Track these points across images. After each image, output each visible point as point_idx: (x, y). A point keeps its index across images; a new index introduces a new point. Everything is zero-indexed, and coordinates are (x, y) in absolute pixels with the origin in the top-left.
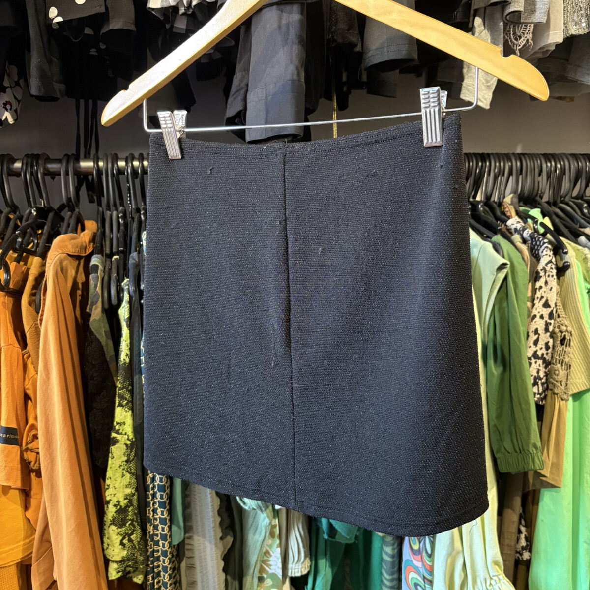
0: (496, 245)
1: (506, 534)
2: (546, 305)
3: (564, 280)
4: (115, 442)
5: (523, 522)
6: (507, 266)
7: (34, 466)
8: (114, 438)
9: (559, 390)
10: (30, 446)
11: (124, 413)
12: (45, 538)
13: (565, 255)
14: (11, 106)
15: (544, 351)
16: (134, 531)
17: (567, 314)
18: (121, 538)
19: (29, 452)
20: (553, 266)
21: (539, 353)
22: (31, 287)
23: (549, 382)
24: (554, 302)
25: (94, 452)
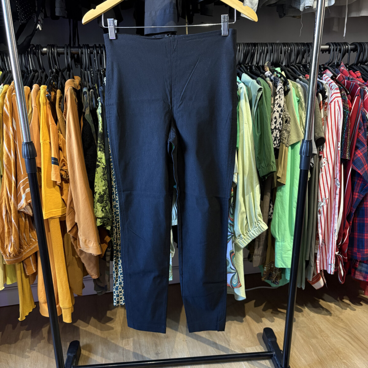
0: (258, 81)
1: (264, 207)
2: (280, 106)
3: (287, 96)
4: (98, 166)
5: (271, 202)
6: (262, 89)
7: (65, 177)
8: (98, 164)
9: (285, 141)
10: (62, 168)
11: (102, 154)
12: (71, 207)
13: (288, 85)
14: (40, 22)
15: (279, 126)
16: (107, 205)
17: (288, 110)
18: (102, 208)
19: (62, 171)
20: (283, 90)
21: (277, 127)
22: (59, 102)
23: (281, 139)
24: (283, 105)
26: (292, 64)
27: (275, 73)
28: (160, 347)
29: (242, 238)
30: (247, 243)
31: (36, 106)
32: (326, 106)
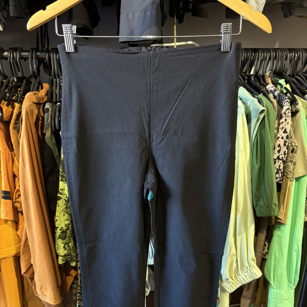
0: (259, 99)
2: (285, 132)
3: (295, 118)
4: (60, 198)
5: (267, 240)
6: (265, 111)
7: (20, 210)
8: (59, 196)
10: (17, 200)
11: (64, 184)
12: (26, 244)
13: (297, 105)
15: (283, 156)
16: (70, 241)
17: (296, 136)
18: (64, 245)
19: (17, 203)
20: (290, 111)
21: (281, 157)
22: (15, 120)
23: (285, 172)
24: (289, 130)
25: (50, 203)
26: (298, 73)
27: (278, 86)
29: (229, 283)
30: (235, 288)
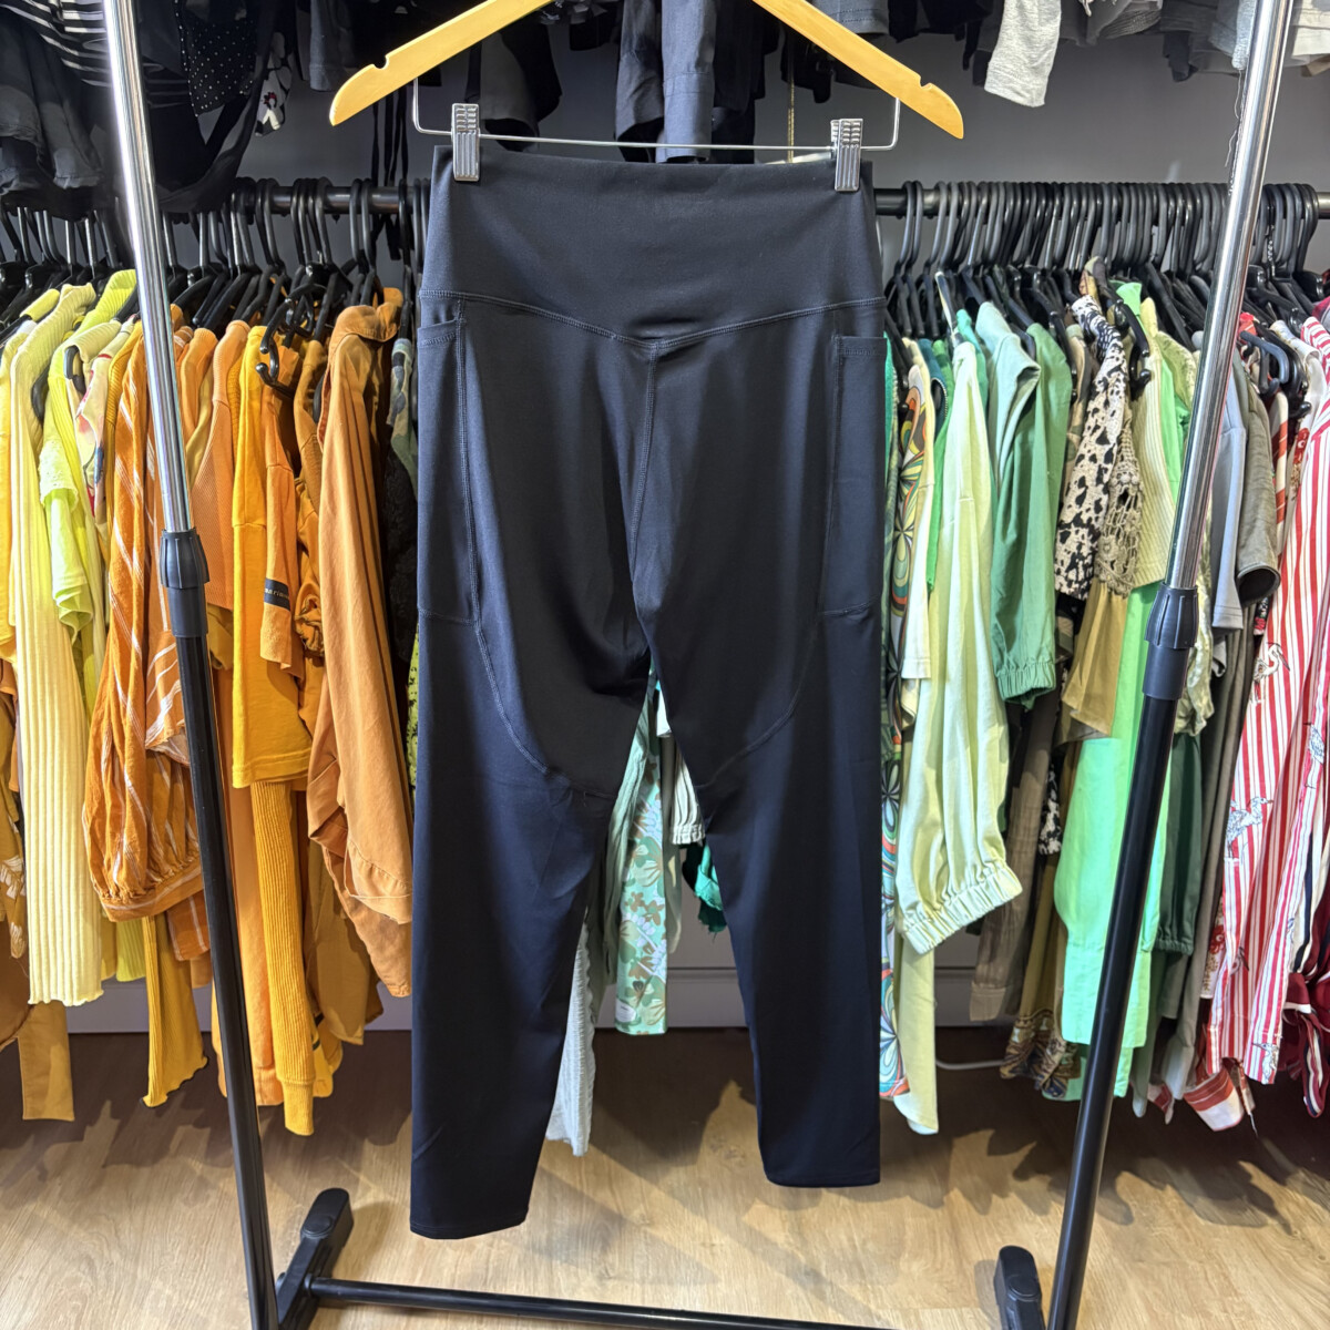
1: (1022, 809)
2: (1103, 440)
5: (1054, 795)
6: (1036, 372)
7: (312, 647)
9: (1108, 575)
10: (306, 616)
12: (325, 749)
13: (1145, 359)
14: (276, 100)
15: (1092, 514)
19: (303, 624)
20: (1122, 377)
21: (1085, 518)
22: (307, 386)
23: (1096, 563)
24: (1117, 435)
28: (617, 1255)
31: (226, 402)
32: (1300, 445)
